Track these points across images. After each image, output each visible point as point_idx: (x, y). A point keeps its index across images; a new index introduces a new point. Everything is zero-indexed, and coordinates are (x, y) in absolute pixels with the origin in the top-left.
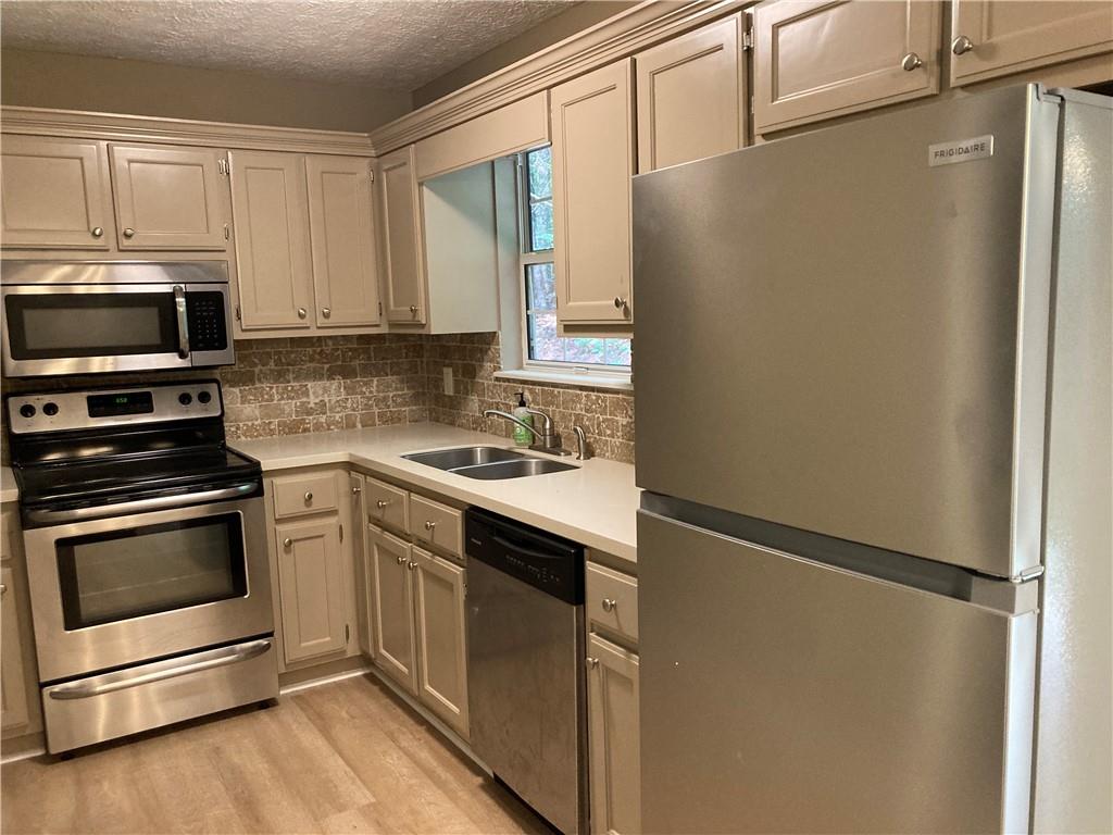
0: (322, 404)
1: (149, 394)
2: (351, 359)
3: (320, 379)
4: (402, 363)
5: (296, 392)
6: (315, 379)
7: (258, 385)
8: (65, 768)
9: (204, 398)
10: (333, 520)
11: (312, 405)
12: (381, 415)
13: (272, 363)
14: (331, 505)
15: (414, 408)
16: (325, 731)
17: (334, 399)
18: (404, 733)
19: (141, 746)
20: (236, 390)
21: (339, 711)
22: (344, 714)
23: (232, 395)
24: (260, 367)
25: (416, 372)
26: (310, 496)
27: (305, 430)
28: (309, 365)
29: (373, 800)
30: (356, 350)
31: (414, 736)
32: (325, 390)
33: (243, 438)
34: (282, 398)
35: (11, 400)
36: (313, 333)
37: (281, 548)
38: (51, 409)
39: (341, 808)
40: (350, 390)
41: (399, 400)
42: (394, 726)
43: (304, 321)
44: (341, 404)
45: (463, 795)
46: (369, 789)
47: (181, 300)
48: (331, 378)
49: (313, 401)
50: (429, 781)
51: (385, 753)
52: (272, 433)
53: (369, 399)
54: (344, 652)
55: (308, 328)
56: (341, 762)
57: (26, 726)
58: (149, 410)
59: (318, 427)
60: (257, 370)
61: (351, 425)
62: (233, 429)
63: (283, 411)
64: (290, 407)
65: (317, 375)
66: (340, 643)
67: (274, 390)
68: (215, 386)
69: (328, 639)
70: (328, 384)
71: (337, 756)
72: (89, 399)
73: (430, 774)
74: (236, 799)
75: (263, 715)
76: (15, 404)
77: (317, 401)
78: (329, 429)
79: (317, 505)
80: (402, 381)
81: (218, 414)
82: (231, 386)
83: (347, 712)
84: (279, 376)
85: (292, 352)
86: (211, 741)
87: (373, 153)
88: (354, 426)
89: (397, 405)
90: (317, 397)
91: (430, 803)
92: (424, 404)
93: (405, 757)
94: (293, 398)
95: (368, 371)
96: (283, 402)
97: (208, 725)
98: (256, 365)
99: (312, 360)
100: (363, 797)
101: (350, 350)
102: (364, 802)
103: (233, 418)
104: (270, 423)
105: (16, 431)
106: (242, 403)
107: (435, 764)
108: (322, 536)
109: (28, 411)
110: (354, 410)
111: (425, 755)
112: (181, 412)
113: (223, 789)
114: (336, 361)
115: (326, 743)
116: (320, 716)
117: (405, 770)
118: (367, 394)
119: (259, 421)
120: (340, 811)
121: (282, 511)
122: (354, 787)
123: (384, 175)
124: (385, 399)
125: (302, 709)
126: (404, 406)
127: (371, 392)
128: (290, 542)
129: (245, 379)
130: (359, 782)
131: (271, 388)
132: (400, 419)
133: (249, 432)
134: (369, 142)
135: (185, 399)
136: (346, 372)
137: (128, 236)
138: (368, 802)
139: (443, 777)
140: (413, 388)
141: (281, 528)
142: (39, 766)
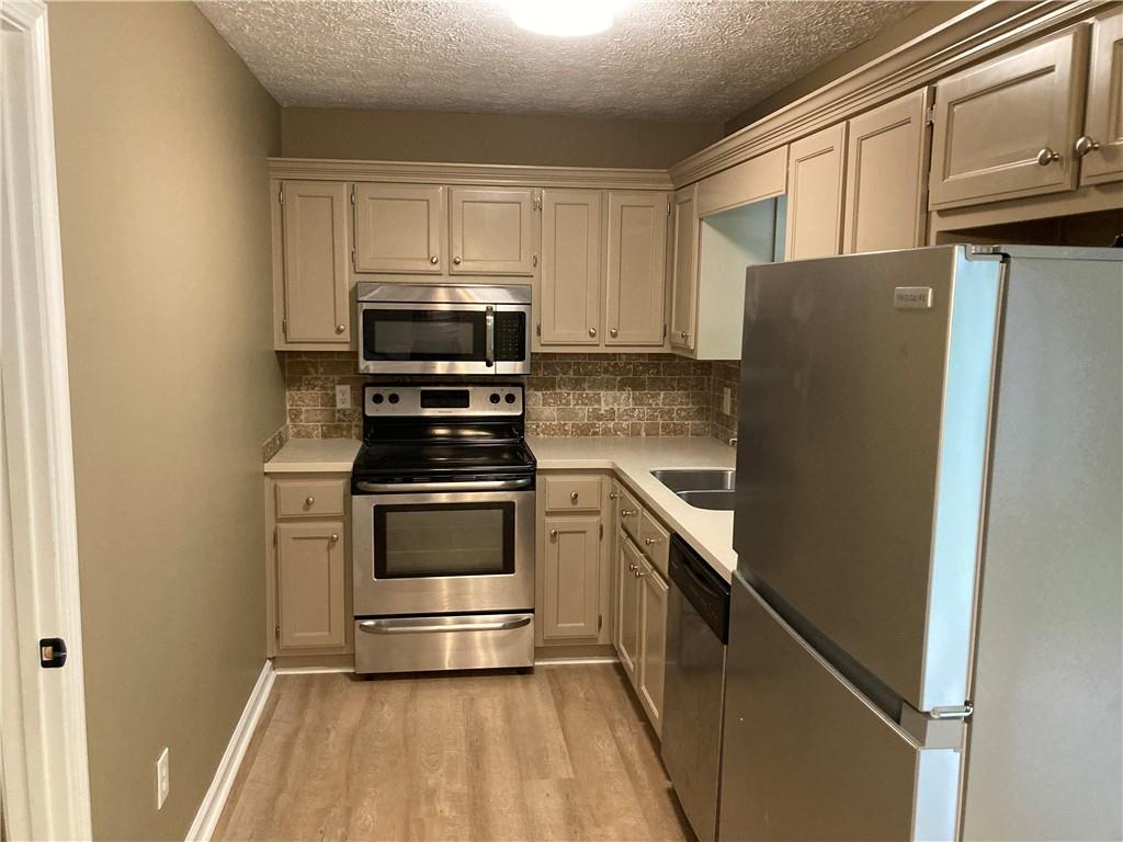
0: (612, 411)
1: (467, 392)
2: (642, 373)
3: (612, 390)
4: (689, 379)
5: (590, 399)
6: (607, 388)
7: (558, 391)
8: (365, 686)
9: (510, 399)
10: (595, 519)
11: (603, 412)
12: (665, 427)
13: (571, 372)
14: (595, 505)
15: (697, 422)
16: (560, 707)
17: (623, 407)
18: (623, 724)
19: (422, 683)
20: (539, 394)
21: (578, 691)
22: (582, 695)
23: (536, 398)
24: (561, 375)
25: (702, 389)
26: (576, 495)
27: (595, 433)
28: (603, 375)
29: (572, 776)
30: (646, 365)
31: (631, 729)
32: (615, 399)
33: (541, 435)
34: (577, 404)
35: (367, 389)
36: (602, 350)
37: (548, 537)
38: (394, 399)
39: (545, 776)
40: (638, 401)
41: (683, 414)
42: (617, 716)
43: (594, 339)
44: (629, 413)
45: (649, 793)
46: (573, 766)
47: (490, 318)
48: (621, 388)
49: (604, 408)
50: (625, 774)
51: (599, 737)
52: (565, 433)
53: (655, 410)
54: (596, 639)
55: (597, 345)
56: (561, 737)
57: (343, 647)
58: (466, 405)
59: (606, 432)
60: (558, 378)
61: (634, 432)
62: (534, 427)
63: (577, 414)
64: (583, 412)
65: (609, 386)
66: (592, 631)
67: (570, 395)
68: (520, 389)
69: (582, 624)
70: (618, 394)
71: (560, 730)
72: (424, 394)
73: (628, 766)
74: (471, 745)
75: (518, 679)
76: (370, 392)
77: (607, 408)
78: (616, 434)
79: (581, 505)
80: (688, 396)
81: (519, 413)
82: (536, 390)
83: (585, 694)
84: (577, 384)
85: (589, 364)
86: (471, 691)
87: (671, 186)
88: (639, 434)
89: (680, 418)
90: (607, 405)
91: (618, 793)
92: (707, 419)
93: (614, 745)
94: (586, 404)
95: (657, 384)
96: (577, 407)
97: (473, 678)
98: (557, 373)
99: (606, 371)
100: (565, 771)
101: (642, 364)
102: (564, 776)
103: (534, 418)
104: (565, 424)
105: (368, 414)
106: (543, 405)
107: (637, 758)
108: (584, 532)
109: (378, 399)
110: (640, 419)
111: (632, 749)
112: (491, 410)
113: (464, 734)
114: (627, 374)
115: (556, 716)
116: (562, 692)
117: (609, 758)
118: (654, 406)
119: (556, 423)
120: (542, 778)
121: (552, 505)
122: (562, 761)
123: (678, 207)
124: (670, 412)
125: (550, 682)
126: (687, 419)
127: (657, 404)
128: (555, 533)
129: (548, 385)
130: (567, 757)
131: (569, 394)
132: (683, 432)
133: (548, 430)
134: (668, 176)
135: (495, 399)
136: (636, 385)
137: (457, 263)
138: (567, 777)
139: (639, 773)
140: (698, 403)
141: (549, 520)
142: (348, 681)
